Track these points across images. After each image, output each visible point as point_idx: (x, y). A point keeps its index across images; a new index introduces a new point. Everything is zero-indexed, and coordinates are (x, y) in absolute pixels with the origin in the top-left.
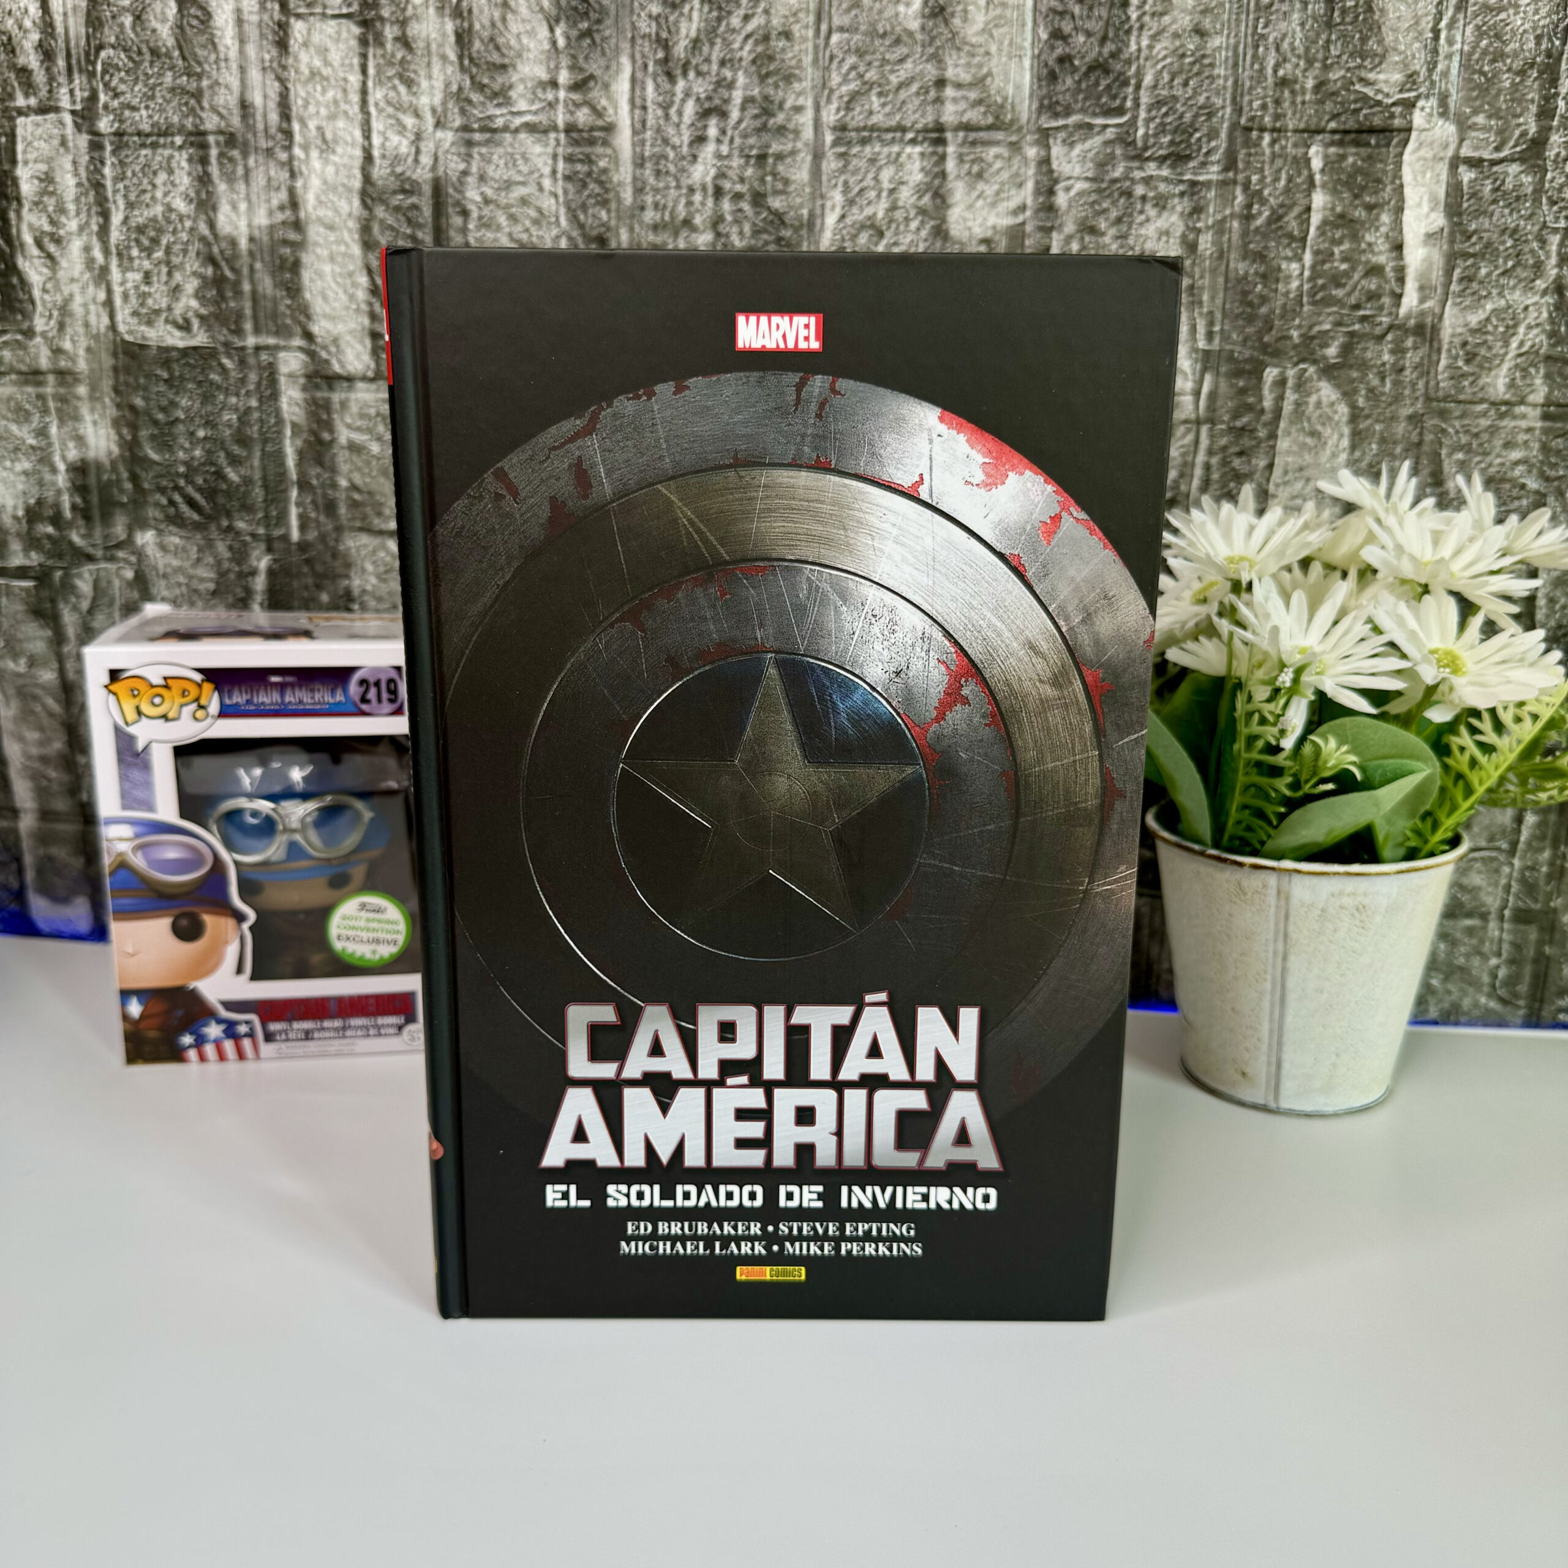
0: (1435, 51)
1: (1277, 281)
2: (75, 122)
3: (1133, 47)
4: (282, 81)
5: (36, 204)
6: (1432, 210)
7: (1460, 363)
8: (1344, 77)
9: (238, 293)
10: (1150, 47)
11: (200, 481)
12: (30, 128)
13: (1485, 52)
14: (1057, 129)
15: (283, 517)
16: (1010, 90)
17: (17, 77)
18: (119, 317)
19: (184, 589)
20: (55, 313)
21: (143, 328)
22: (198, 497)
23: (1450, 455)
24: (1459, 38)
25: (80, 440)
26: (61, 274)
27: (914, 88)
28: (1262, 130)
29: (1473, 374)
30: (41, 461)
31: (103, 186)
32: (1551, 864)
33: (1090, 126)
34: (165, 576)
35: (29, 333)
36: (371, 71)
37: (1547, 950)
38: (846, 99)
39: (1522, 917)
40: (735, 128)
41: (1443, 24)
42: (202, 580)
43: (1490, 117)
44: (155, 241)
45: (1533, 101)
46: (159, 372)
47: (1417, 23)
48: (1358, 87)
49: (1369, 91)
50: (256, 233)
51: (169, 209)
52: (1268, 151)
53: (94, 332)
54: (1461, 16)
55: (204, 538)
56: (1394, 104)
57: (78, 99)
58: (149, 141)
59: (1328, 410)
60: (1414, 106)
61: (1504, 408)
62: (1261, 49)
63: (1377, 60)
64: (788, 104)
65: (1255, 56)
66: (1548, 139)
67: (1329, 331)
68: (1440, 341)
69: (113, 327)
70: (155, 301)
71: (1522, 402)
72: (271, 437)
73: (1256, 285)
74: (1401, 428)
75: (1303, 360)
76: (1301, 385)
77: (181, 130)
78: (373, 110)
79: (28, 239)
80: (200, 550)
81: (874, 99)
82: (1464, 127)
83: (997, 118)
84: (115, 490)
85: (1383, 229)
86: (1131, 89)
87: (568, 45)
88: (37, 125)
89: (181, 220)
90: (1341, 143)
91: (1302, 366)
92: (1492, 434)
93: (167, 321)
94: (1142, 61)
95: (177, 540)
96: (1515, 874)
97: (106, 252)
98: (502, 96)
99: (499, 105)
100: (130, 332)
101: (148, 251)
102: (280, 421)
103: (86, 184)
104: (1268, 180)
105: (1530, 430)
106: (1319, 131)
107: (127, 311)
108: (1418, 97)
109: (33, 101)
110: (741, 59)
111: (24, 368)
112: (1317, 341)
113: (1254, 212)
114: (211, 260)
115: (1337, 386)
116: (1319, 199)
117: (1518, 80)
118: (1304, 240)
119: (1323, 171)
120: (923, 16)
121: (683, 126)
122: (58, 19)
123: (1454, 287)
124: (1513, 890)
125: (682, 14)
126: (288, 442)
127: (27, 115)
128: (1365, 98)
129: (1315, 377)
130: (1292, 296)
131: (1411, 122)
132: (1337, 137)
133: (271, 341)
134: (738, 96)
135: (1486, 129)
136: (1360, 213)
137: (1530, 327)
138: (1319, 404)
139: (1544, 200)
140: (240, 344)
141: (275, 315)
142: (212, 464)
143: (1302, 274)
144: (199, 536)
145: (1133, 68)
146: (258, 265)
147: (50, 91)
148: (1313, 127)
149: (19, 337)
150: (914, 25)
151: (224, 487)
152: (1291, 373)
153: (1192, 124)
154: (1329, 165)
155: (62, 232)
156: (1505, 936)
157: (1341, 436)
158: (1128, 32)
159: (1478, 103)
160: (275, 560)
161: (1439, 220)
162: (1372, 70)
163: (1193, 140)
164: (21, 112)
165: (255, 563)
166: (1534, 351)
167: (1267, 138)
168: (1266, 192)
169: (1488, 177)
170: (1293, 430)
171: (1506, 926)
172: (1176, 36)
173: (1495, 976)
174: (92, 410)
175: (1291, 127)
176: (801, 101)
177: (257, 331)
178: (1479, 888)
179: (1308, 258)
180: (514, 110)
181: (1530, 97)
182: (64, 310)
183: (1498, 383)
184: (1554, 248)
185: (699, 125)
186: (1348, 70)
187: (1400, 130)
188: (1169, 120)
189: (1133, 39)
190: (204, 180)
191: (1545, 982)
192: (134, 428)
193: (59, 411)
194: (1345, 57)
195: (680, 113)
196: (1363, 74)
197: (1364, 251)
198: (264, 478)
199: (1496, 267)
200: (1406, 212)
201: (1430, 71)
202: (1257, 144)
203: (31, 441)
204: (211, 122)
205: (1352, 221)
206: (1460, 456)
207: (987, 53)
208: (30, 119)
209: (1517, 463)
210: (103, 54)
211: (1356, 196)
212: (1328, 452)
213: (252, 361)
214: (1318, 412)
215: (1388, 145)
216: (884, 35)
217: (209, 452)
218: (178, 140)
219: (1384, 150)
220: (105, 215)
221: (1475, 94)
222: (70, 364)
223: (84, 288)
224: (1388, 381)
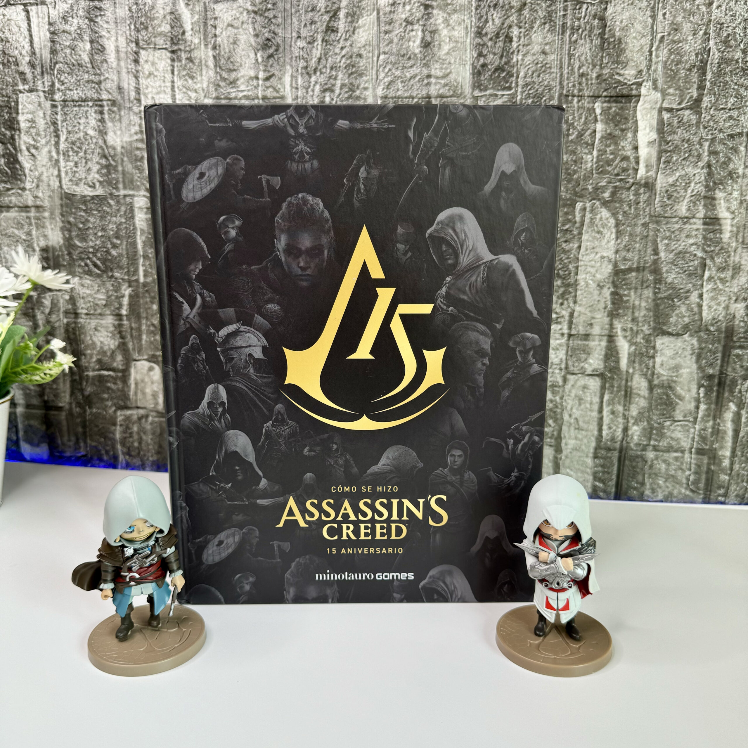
0: (650, 60)
1: (582, 163)
2: (45, 96)
3: (515, 60)
4: (136, 77)
5: (27, 132)
6: (651, 131)
7: (665, 200)
8: (609, 72)
9: (117, 171)
10: (523, 60)
11: (99, 255)
12: (25, 98)
13: (673, 61)
14: (482, 96)
15: (136, 271)
16: (460, 79)
17: (20, 76)
18: (63, 182)
19: (92, 304)
20: (35, 180)
21: (74, 187)
22: (98, 262)
23: (661, 241)
24: (661, 55)
25: (45, 236)
26: (38, 162)
27: (417, 79)
28: (573, 96)
29: (671, 204)
30: (28, 246)
31: (57, 124)
32: (713, 428)
33: (496, 95)
34: (83, 298)
35: (24, 189)
36: (176, 73)
37: (712, 467)
38: (387, 84)
39: (700, 452)
40: (337, 97)
41: (653, 49)
42: (100, 299)
43: (676, 90)
44: (80, 148)
45: (695, 82)
46: (81, 206)
47: (642, 48)
48: (616, 77)
49: (621, 78)
50: (125, 145)
51: (86, 134)
52: (576, 105)
53: (52, 188)
54: (662, 45)
55: (101, 281)
56: (632, 84)
57: (46, 86)
58: (77, 104)
59: (605, 221)
60: (641, 85)
61: (686, 220)
62: (572, 60)
63: (624, 65)
64: (362, 86)
65: (569, 64)
66: (702, 99)
67: (604, 186)
68: (656, 190)
69: (61, 187)
70: (79, 175)
71: (694, 217)
72: (131, 236)
73: (572, 166)
74: (638, 229)
75: (594, 199)
76: (592, 210)
77: (92, 99)
78: (176, 89)
79: (24, 148)
80: (99, 286)
81: (399, 84)
82: (664, 94)
83: (454, 92)
84: (61, 259)
85: (629, 140)
86: (514, 78)
87: (263, 61)
88: (28, 97)
89: (91, 139)
90: (609, 102)
91: (593, 202)
92: (680, 231)
93: (85, 184)
94: (519, 66)
95: (88, 282)
96: (696, 433)
97: (58, 153)
98: (233, 83)
99: (232, 87)
100: (68, 189)
101: (77, 153)
102: (135, 229)
103: (50, 123)
104: (577, 118)
105: (697, 230)
106: (599, 97)
107: (67, 179)
108: (643, 81)
109: (26, 87)
110: (340, 67)
111: (21, 205)
112: (600, 190)
113: (570, 132)
114: (105, 157)
115: (609, 210)
116: (600, 127)
117: (688, 73)
118: (593, 145)
119: (601, 114)
120: (421, 47)
121: (314, 97)
122: (37, 51)
123: (662, 166)
124: (696, 440)
125: (313, 47)
126: (138, 237)
127: (23, 93)
128: (619, 82)
129: (599, 206)
130: (588, 170)
131: (640, 92)
132: (607, 99)
133: (131, 192)
134: (339, 83)
135: (673, 95)
136: (618, 132)
137: (696, 183)
138: (601, 219)
139: (701, 127)
140: (117, 194)
141: (132, 181)
142: (104, 247)
143: (593, 160)
144: (98, 280)
145: (515, 69)
146: (125, 159)
147: (34, 82)
148: (596, 95)
149: (20, 191)
150: (417, 51)
151: (110, 258)
152: (588, 205)
153: (542, 94)
154: (605, 111)
155: (38, 145)
156: (692, 461)
157: (612, 233)
158: (513, 53)
159: (670, 84)
160: (133, 291)
161: (654, 136)
162: (622, 69)
163: (543, 101)
164: (21, 92)
165: (123, 292)
166: (698, 194)
167: (576, 99)
168: (576, 124)
169: (676, 116)
170: (590, 230)
171: (693, 456)
172: (534, 54)
173: (688, 480)
174: (51, 224)
175: (586, 95)
176: (366, 85)
177: (125, 188)
178: (680, 439)
179: (595, 153)
180: (240, 89)
181: (693, 80)
182: (39, 179)
183: (683, 209)
184: (706, 148)
185: (322, 96)
186: (611, 69)
187: (636, 96)
188: (530, 92)
189: (515, 56)
190: (102, 121)
191: (712, 482)
192: (70, 231)
193: (36, 223)
194: (610, 64)
195: (313, 91)
196: (618, 71)
197: (620, 150)
198: (127, 254)
199: (680, 157)
200: (639, 132)
201: (649, 69)
202: (571, 102)
203: (24, 237)
204: (105, 96)
205: (614, 136)
206: (666, 241)
207: (450, 63)
208: (24, 95)
209: (692, 244)
210: (57, 66)
211: (616, 125)
212: (606, 241)
213: (122, 201)
214: (601, 222)
215: (630, 102)
216: (403, 56)
217: (103, 242)
218: (90, 104)
219: (628, 105)
220: (58, 136)
221: (669, 79)
222: (41, 203)
223: (47, 170)
224: (632, 207)
